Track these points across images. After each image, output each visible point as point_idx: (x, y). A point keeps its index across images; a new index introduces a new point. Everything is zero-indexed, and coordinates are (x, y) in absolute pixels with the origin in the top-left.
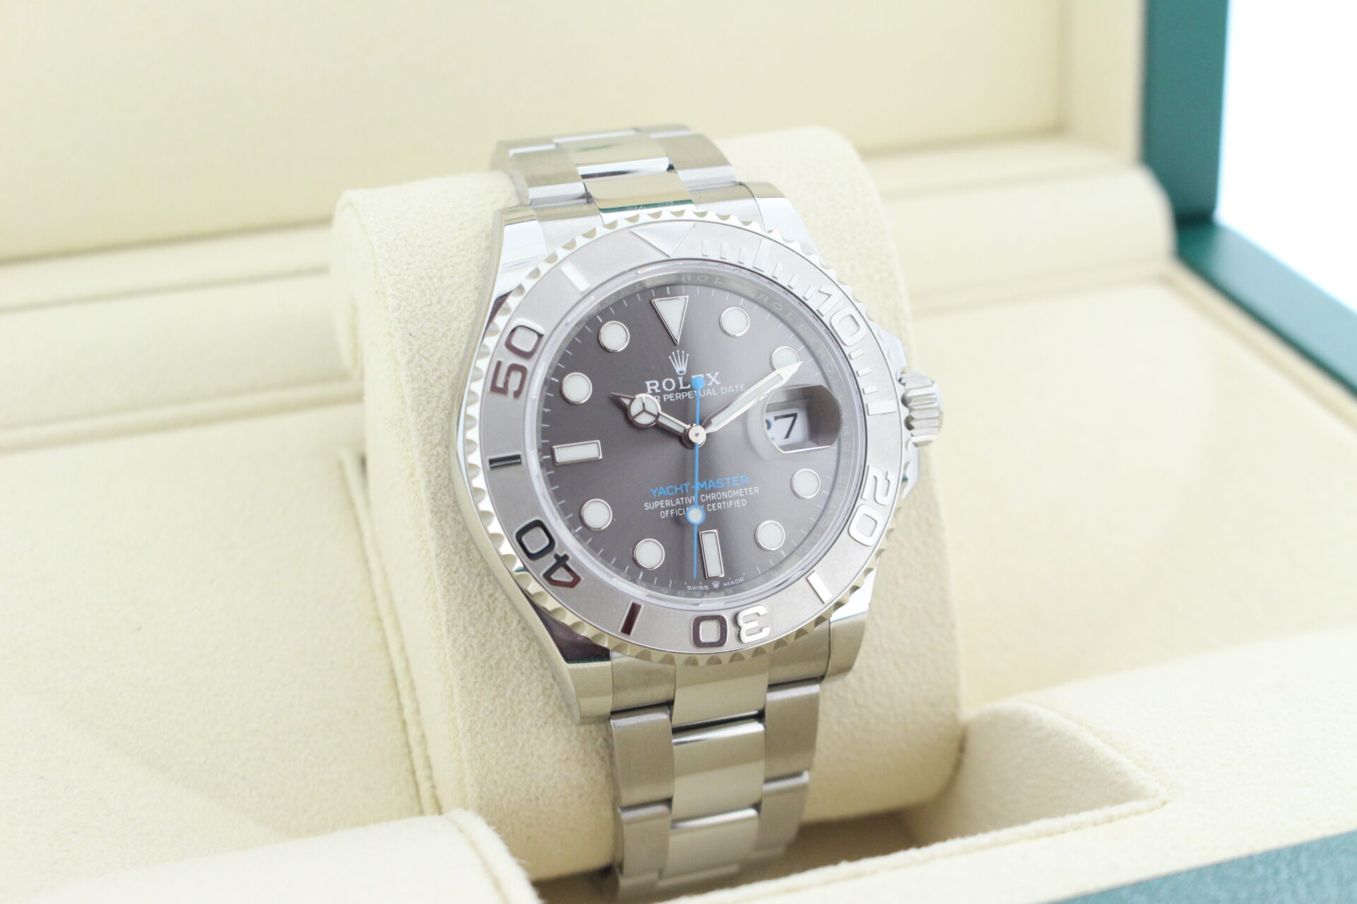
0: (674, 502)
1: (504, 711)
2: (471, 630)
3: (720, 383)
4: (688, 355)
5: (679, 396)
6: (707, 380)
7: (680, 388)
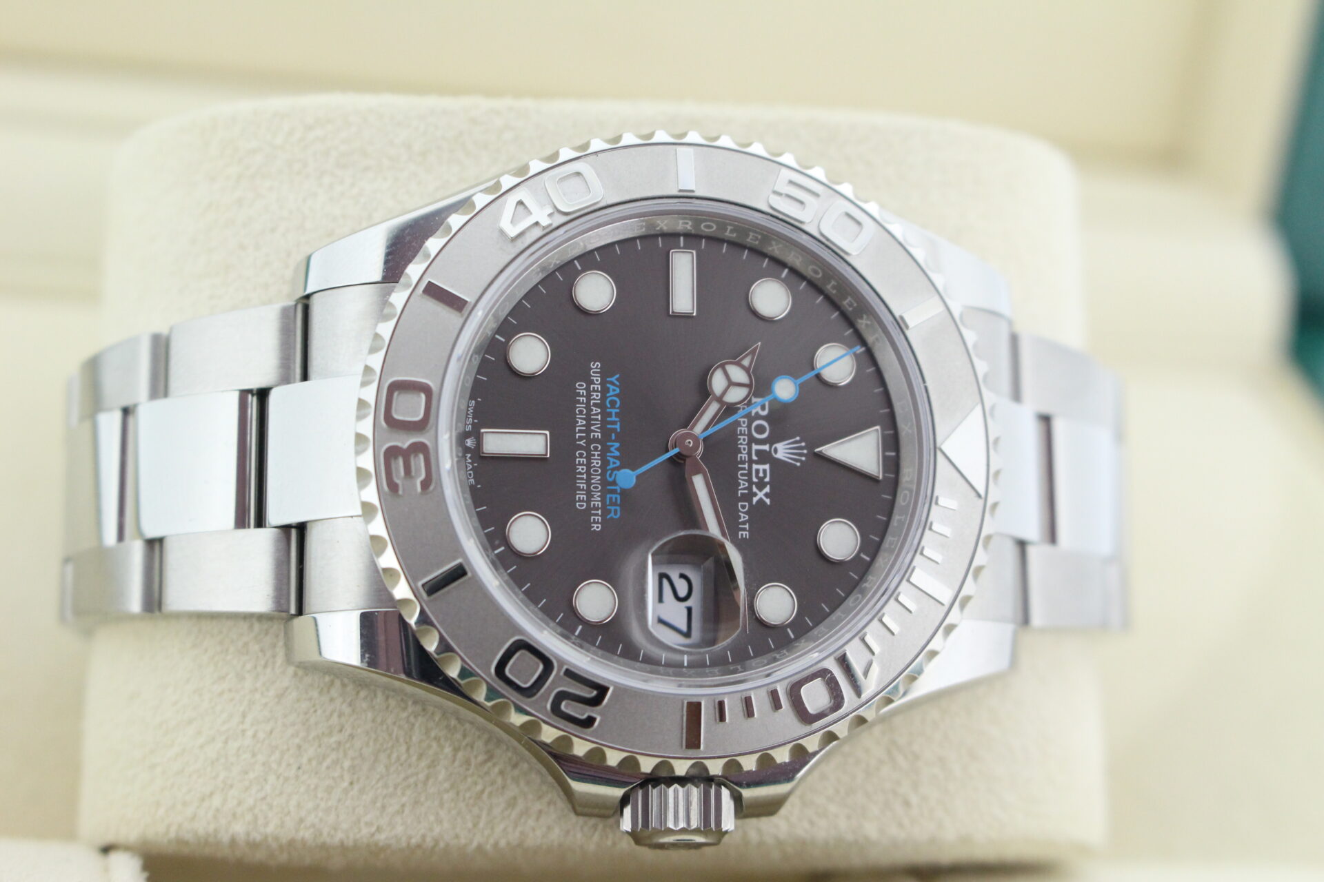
0: (595, 405)
3: (754, 503)
4: (798, 464)
5: (743, 442)
6: (761, 486)
7: (753, 444)
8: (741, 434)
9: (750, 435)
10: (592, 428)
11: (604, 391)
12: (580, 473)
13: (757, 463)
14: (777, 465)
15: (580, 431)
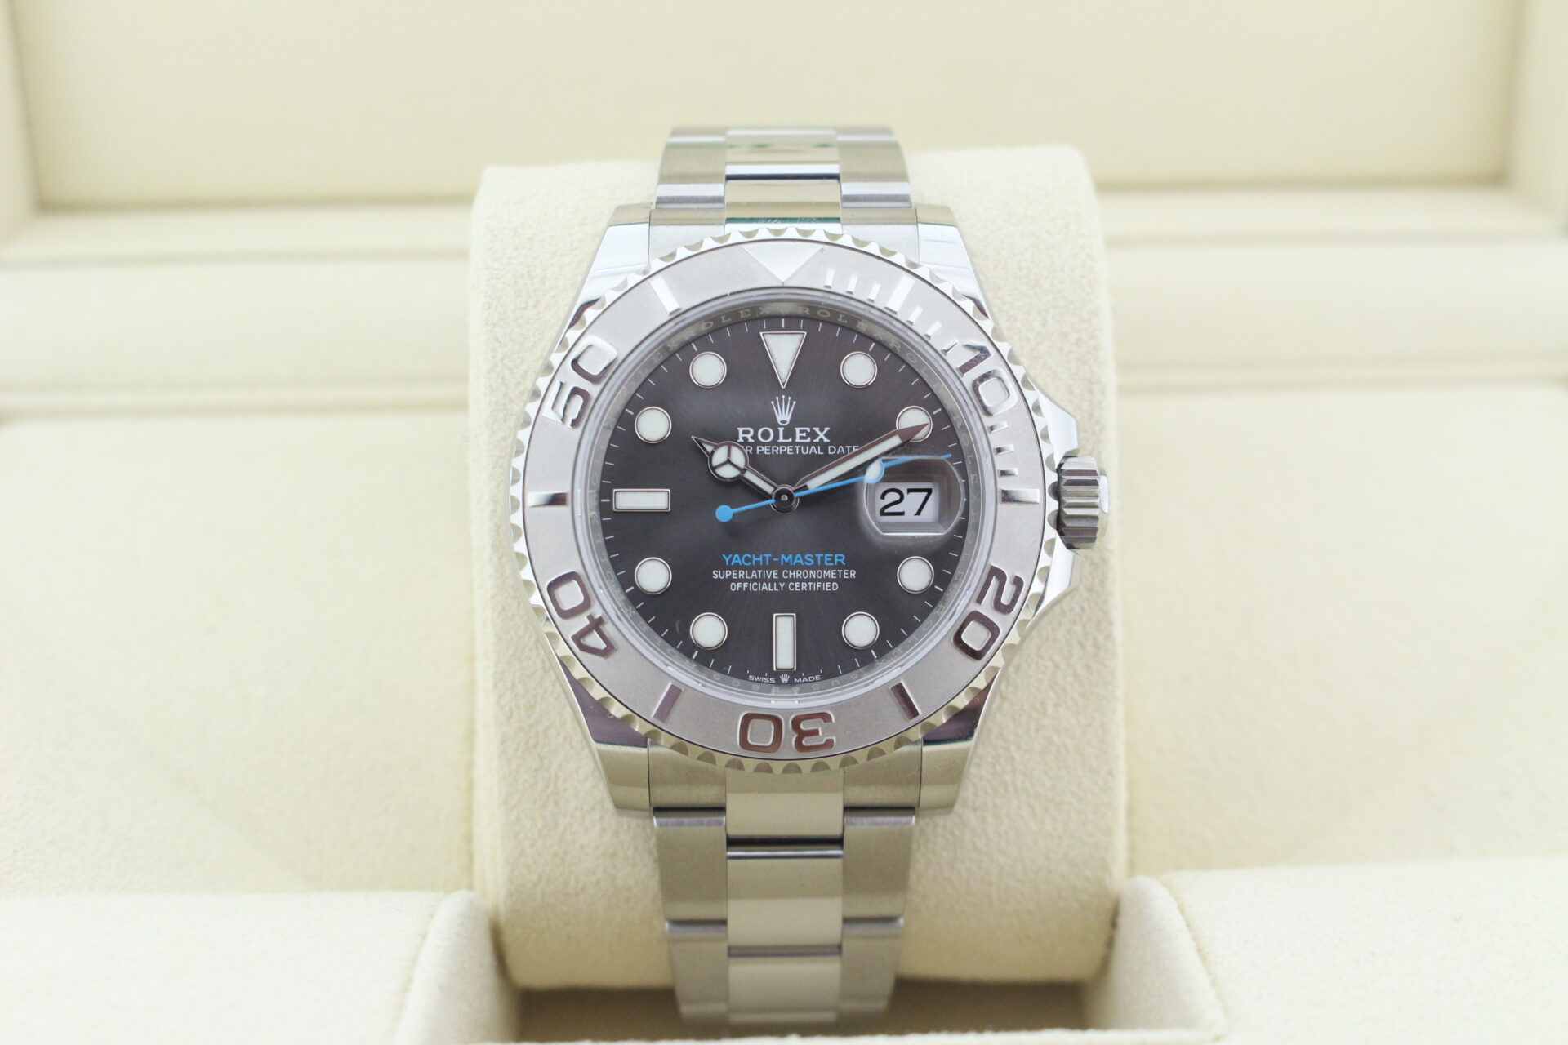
0: (749, 575)
1: (547, 787)
2: (520, 688)
3: (828, 441)
4: (794, 403)
5: (776, 450)
6: (814, 435)
7: (779, 441)
8: (771, 451)
9: (770, 444)
10: (769, 577)
11: (737, 567)
12: (808, 587)
13: (794, 438)
14: (795, 421)
15: (772, 587)
